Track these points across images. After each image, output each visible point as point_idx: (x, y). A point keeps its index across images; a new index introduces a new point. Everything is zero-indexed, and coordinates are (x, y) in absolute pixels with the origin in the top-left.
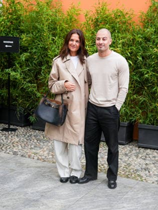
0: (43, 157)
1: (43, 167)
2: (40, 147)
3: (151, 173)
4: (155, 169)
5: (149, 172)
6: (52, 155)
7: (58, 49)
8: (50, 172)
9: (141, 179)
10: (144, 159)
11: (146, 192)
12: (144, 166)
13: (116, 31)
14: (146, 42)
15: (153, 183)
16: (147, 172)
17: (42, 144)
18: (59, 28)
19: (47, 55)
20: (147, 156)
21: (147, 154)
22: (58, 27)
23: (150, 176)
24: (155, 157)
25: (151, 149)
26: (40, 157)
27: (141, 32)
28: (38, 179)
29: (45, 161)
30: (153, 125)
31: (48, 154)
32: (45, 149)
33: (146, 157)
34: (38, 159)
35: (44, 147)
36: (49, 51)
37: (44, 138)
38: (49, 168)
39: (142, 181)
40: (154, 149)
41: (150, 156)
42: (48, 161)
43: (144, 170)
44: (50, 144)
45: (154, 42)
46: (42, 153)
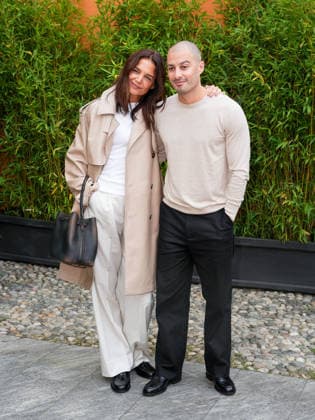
0: (21, 327)
1: (22, 352)
2: (10, 303)
3: (263, 347)
4: (271, 337)
5: (259, 346)
6: (40, 320)
7: (41, 78)
8: (39, 363)
9: (243, 363)
10: (246, 316)
11: (258, 396)
12: (247, 333)
13: (168, 35)
14: (233, 58)
15: (270, 371)
16: (255, 346)
17: (13, 293)
18: (40, 30)
19: (15, 92)
20: (251, 307)
21: (250, 303)
22: (37, 28)
23: (262, 355)
24: (267, 308)
25: (257, 289)
26: (13, 328)
27: (222, 35)
28: (14, 383)
29: (25, 336)
30: (259, 236)
31: (31, 317)
32: (23, 306)
33: (248, 310)
34: (9, 333)
35: (20, 301)
36: (20, 82)
37: (18, 279)
38: (37, 353)
39: (246, 369)
40: (265, 290)
41: (257, 306)
42: (34, 337)
43: (248, 343)
44: (33, 293)
45: (250, 56)
46: (15, 316)
